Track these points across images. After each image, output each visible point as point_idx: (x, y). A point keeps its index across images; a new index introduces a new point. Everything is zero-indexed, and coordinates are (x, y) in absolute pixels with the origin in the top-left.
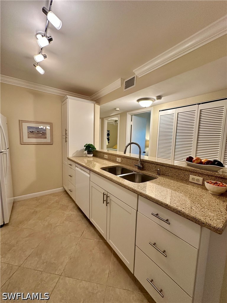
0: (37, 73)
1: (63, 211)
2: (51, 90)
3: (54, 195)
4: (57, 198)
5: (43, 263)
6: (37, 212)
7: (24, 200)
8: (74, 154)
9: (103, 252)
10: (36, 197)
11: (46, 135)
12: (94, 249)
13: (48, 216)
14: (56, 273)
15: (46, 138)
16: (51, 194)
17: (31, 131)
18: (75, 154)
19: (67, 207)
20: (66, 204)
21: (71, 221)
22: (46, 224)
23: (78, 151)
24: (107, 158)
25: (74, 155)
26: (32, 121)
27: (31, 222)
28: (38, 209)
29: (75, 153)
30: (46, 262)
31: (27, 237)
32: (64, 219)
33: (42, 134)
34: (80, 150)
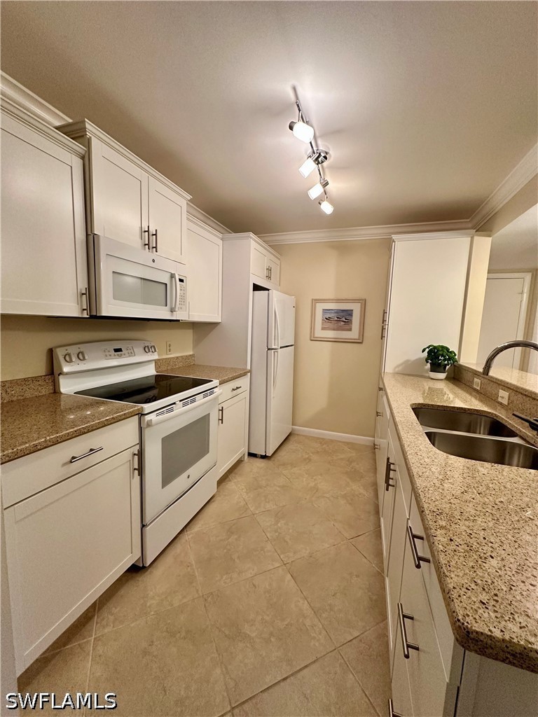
0: (322, 215)
1: (348, 480)
2: (363, 232)
3: (352, 445)
4: (353, 454)
5: (276, 531)
6: (310, 460)
7: (306, 437)
8: (398, 366)
9: (374, 598)
10: (322, 439)
11: (352, 324)
12: (357, 576)
13: (321, 475)
14: (282, 557)
15: (350, 330)
16: (348, 443)
17: (327, 317)
18: (400, 368)
19: (362, 477)
20: (362, 471)
21: (350, 504)
22: (312, 484)
23: (408, 361)
24: (478, 388)
25: (397, 370)
26: (331, 298)
27: (296, 470)
28: (314, 457)
29: (402, 364)
30: (280, 533)
31: (279, 487)
32: (343, 493)
33: (345, 322)
34: (417, 360)
